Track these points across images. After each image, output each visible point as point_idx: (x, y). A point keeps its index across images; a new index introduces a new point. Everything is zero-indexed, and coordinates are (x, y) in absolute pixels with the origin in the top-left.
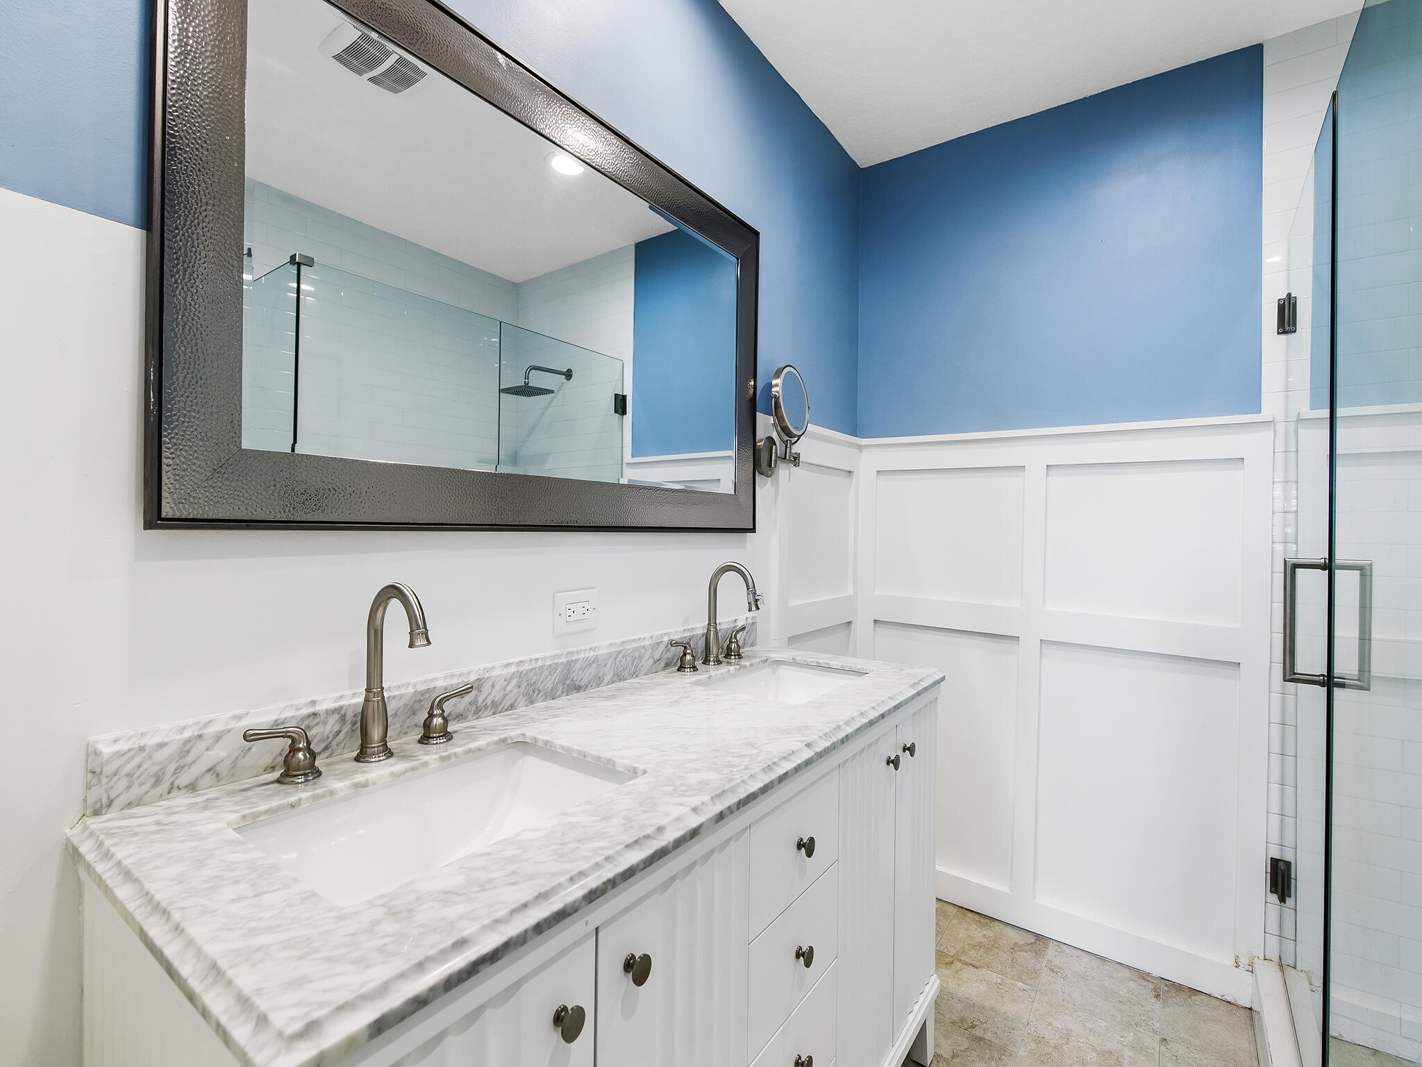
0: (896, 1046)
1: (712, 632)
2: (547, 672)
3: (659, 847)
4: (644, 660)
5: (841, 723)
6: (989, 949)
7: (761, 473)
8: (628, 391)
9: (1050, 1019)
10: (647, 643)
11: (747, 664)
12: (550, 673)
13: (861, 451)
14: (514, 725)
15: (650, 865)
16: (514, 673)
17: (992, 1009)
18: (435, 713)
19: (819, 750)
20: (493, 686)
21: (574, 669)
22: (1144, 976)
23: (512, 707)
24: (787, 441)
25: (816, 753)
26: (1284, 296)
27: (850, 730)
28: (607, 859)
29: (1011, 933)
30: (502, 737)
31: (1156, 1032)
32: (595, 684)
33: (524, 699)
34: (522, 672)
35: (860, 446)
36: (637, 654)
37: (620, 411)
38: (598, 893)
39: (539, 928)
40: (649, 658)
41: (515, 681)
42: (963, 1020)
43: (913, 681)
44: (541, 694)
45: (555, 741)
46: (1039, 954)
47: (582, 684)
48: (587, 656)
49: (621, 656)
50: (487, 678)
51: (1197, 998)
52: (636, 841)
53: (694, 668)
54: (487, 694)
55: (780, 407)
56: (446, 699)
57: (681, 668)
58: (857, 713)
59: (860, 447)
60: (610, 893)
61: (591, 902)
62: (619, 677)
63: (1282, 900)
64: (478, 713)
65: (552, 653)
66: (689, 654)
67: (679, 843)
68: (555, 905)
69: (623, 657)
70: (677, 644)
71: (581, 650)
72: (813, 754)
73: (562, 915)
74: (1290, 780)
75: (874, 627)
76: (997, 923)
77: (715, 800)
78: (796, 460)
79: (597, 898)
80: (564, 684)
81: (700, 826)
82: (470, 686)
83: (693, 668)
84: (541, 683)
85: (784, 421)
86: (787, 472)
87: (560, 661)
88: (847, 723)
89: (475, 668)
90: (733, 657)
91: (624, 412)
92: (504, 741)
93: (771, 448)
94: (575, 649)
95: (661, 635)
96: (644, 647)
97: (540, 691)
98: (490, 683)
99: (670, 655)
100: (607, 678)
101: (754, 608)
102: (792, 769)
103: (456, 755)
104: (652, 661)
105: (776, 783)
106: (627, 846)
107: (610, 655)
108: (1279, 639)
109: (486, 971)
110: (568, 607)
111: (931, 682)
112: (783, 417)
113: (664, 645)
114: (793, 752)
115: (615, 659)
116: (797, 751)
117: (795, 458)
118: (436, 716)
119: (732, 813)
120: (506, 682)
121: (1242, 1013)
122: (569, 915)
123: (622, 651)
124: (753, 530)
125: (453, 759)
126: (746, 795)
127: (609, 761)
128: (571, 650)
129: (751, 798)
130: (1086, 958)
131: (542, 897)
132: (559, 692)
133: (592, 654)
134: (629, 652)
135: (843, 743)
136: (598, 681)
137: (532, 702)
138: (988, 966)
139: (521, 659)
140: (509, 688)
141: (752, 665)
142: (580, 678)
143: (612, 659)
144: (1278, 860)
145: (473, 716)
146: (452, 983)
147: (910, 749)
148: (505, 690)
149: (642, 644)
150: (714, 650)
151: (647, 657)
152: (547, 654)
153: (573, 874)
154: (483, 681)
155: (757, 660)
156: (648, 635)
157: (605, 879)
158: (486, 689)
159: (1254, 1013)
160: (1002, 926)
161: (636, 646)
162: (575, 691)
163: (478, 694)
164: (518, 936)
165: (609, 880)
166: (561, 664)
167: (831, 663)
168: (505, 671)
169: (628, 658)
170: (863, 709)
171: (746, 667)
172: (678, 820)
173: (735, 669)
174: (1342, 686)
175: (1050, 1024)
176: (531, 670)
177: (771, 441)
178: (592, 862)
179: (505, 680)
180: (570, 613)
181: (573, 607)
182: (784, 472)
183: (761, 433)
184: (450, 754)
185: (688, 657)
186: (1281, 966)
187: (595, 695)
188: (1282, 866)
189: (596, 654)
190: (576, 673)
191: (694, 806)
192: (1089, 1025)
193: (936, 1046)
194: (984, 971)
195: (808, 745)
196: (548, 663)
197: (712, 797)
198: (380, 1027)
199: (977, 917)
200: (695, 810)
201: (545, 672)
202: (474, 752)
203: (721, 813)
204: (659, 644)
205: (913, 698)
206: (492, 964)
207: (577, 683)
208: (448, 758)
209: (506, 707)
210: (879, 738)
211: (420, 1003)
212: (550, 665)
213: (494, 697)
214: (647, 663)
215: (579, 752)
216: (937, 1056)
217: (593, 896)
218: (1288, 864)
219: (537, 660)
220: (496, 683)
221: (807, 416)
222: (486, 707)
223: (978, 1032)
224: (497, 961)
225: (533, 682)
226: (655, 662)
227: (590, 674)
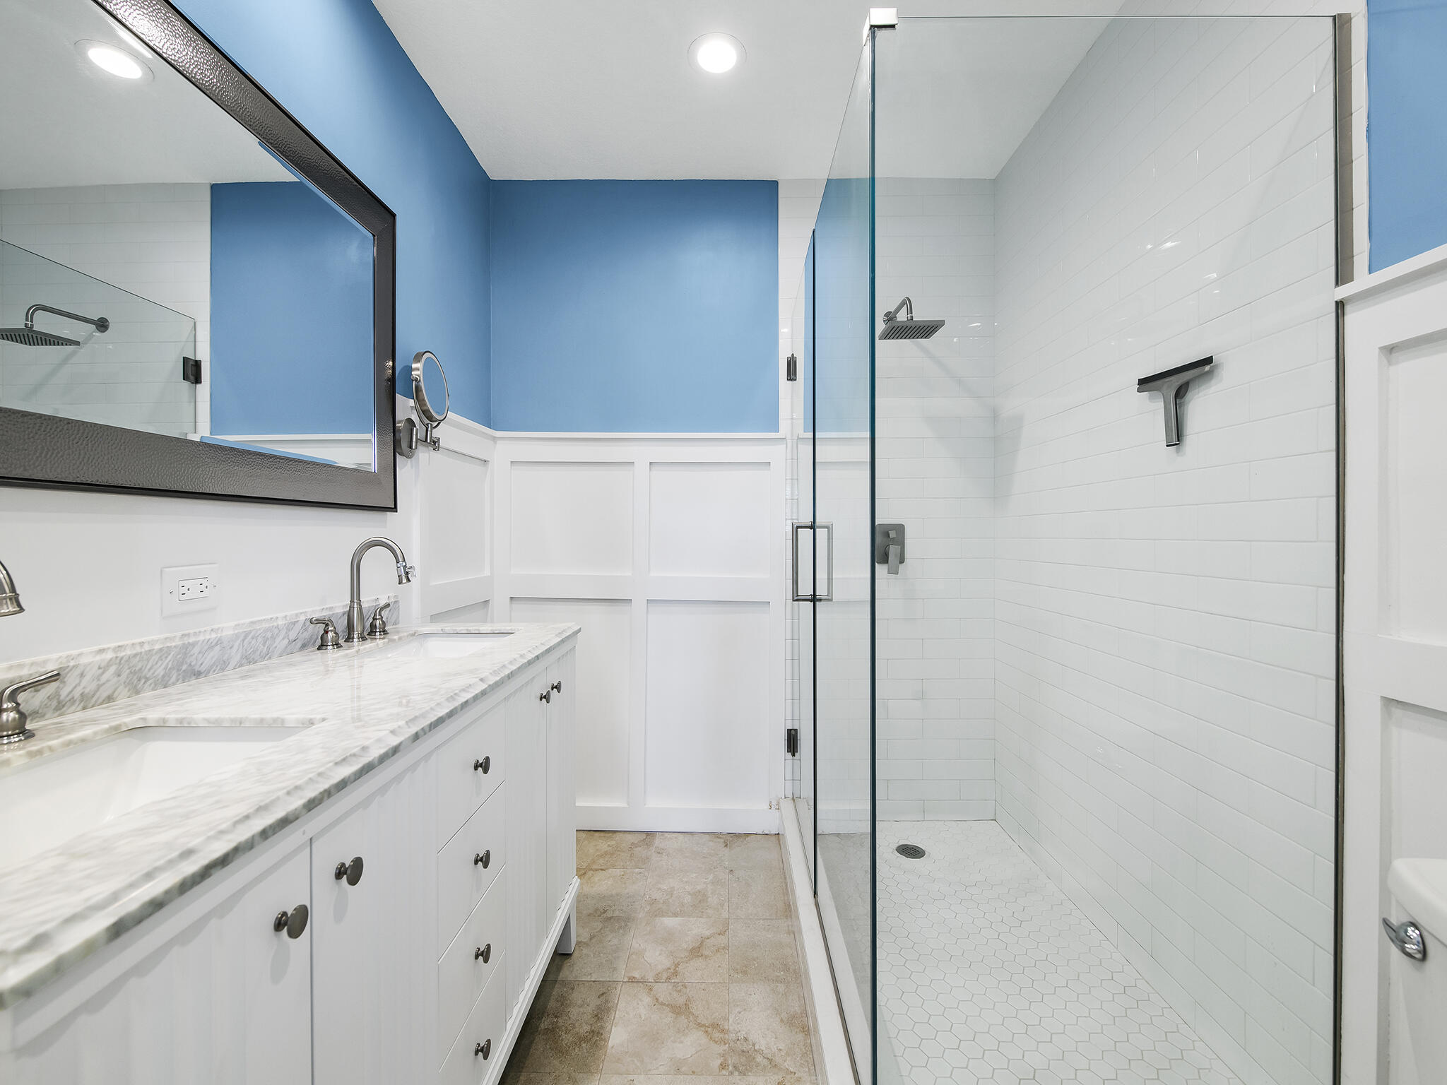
0: (549, 938)
1: (355, 609)
2: (156, 658)
3: (367, 761)
4: (277, 641)
5: (506, 663)
6: (612, 854)
7: (401, 454)
8: (203, 354)
9: (660, 886)
10: (280, 622)
11: (396, 637)
12: (160, 659)
13: (495, 443)
14: (125, 713)
15: (359, 778)
16: (111, 660)
17: (617, 895)
18: (5, 706)
19: (491, 683)
20: (82, 675)
21: (192, 653)
22: (716, 835)
23: (110, 699)
24: (427, 424)
25: (490, 685)
26: (790, 356)
27: (514, 668)
28: (320, 774)
29: (628, 836)
30: (114, 724)
31: (726, 868)
32: (219, 668)
33: (127, 689)
34: (122, 658)
35: (495, 437)
36: (269, 635)
37: (192, 378)
38: (316, 802)
39: (265, 834)
40: (283, 639)
41: (112, 669)
42: (596, 910)
43: (557, 632)
44: (150, 682)
45: (195, 716)
46: (648, 845)
47: (203, 669)
48: (208, 637)
49: (250, 637)
50: (74, 667)
51: (749, 838)
52: (344, 760)
53: (338, 645)
54: (74, 685)
55: (421, 390)
56: (22, 689)
57: (322, 646)
58: (518, 656)
59: (494, 439)
60: (326, 803)
61: (309, 811)
62: (248, 659)
63: (794, 755)
64: (60, 709)
65: (163, 636)
66: (331, 631)
67: (383, 758)
68: (279, 814)
69: (253, 638)
70: (318, 621)
71: (200, 632)
72: (487, 686)
73: (284, 822)
74: (796, 677)
75: (511, 603)
76: (618, 834)
77: (409, 724)
78: (435, 444)
79: (316, 806)
80: (178, 670)
81: (400, 744)
82: (55, 673)
83: (336, 645)
84: (149, 670)
85: (425, 405)
86: (427, 455)
87: (174, 644)
88: (511, 663)
89: (55, 656)
90: (378, 634)
91: (197, 379)
92: (116, 728)
93: (412, 430)
94: (192, 631)
95: (297, 615)
96: (277, 627)
97: (147, 679)
98: (78, 672)
99: (306, 635)
100: (233, 663)
101: (404, 580)
102: (470, 698)
103: (50, 749)
104: (286, 641)
105: (459, 709)
106: (336, 764)
107: (237, 636)
108: (790, 582)
109: (218, 875)
110: (182, 583)
111: (571, 633)
112: (424, 400)
113: (300, 624)
114: (470, 685)
115: (244, 640)
116: (473, 684)
117: (435, 442)
118: (6, 710)
119: (425, 734)
120: (101, 671)
121: (774, 838)
122: (291, 822)
123: (251, 631)
124: (394, 509)
125: (47, 754)
126: (436, 718)
127: (275, 720)
128: (187, 632)
129: (440, 721)
130: (681, 837)
131: (262, 809)
132: (173, 679)
133: (214, 635)
134: (259, 632)
135: (509, 678)
136: (222, 665)
137: (137, 692)
138: (613, 866)
139: (120, 644)
140: (104, 678)
141: (400, 639)
142: (200, 663)
143: (239, 641)
144: (791, 730)
145: (54, 713)
146: (185, 887)
147: (557, 687)
148: (99, 680)
149: (275, 624)
150: (357, 628)
151: (281, 637)
152: (155, 637)
153: (289, 789)
154: (67, 670)
155: (405, 634)
156: (280, 615)
157: (322, 790)
158: (71, 680)
159: (781, 836)
160: (621, 834)
161: (267, 626)
162: (194, 678)
163: (61, 686)
164: (247, 842)
165: (325, 791)
166: (175, 647)
167: (481, 628)
168: (98, 658)
169: (259, 638)
170: (522, 653)
171: (395, 640)
172: (379, 740)
173: (384, 643)
174: (820, 600)
175: (659, 889)
176: (135, 655)
177: (410, 421)
178: (306, 778)
179: (99, 668)
180: (184, 590)
181: (187, 584)
182: (423, 455)
183: (401, 415)
184: (42, 748)
185: (330, 635)
186: (793, 799)
187: (223, 678)
188: (793, 732)
189: (219, 635)
190: (194, 657)
191: (392, 729)
192: (685, 880)
193: (578, 936)
194: (610, 871)
195: (482, 680)
196: (157, 647)
197: (407, 722)
198: (118, 930)
199: (602, 834)
200: (393, 732)
201: (153, 658)
202: (76, 743)
203: (417, 733)
204: (294, 623)
205: (559, 644)
206: (223, 867)
207: (197, 668)
208: (40, 752)
209: (100, 700)
210: (534, 678)
211: (156, 905)
212: (161, 650)
213: (84, 688)
214: (281, 643)
215: (232, 720)
216: (578, 943)
217: (311, 805)
218: (796, 730)
219: (142, 644)
220: (85, 672)
221: (448, 403)
222: (73, 701)
223: (609, 914)
224: (228, 864)
225: (137, 669)
226: (290, 643)
227: (212, 658)
